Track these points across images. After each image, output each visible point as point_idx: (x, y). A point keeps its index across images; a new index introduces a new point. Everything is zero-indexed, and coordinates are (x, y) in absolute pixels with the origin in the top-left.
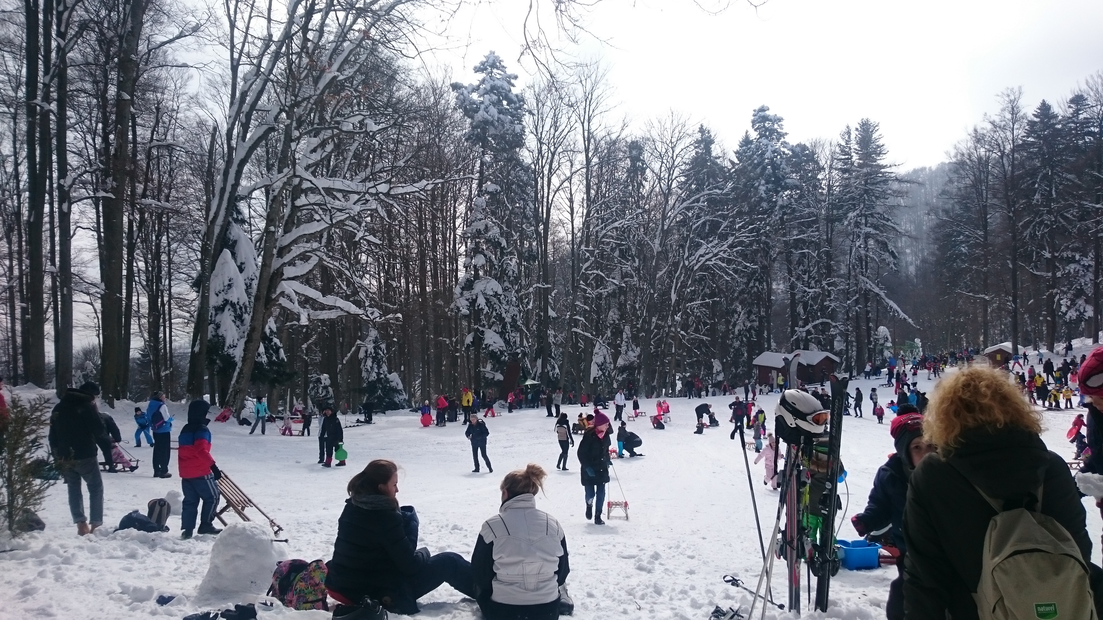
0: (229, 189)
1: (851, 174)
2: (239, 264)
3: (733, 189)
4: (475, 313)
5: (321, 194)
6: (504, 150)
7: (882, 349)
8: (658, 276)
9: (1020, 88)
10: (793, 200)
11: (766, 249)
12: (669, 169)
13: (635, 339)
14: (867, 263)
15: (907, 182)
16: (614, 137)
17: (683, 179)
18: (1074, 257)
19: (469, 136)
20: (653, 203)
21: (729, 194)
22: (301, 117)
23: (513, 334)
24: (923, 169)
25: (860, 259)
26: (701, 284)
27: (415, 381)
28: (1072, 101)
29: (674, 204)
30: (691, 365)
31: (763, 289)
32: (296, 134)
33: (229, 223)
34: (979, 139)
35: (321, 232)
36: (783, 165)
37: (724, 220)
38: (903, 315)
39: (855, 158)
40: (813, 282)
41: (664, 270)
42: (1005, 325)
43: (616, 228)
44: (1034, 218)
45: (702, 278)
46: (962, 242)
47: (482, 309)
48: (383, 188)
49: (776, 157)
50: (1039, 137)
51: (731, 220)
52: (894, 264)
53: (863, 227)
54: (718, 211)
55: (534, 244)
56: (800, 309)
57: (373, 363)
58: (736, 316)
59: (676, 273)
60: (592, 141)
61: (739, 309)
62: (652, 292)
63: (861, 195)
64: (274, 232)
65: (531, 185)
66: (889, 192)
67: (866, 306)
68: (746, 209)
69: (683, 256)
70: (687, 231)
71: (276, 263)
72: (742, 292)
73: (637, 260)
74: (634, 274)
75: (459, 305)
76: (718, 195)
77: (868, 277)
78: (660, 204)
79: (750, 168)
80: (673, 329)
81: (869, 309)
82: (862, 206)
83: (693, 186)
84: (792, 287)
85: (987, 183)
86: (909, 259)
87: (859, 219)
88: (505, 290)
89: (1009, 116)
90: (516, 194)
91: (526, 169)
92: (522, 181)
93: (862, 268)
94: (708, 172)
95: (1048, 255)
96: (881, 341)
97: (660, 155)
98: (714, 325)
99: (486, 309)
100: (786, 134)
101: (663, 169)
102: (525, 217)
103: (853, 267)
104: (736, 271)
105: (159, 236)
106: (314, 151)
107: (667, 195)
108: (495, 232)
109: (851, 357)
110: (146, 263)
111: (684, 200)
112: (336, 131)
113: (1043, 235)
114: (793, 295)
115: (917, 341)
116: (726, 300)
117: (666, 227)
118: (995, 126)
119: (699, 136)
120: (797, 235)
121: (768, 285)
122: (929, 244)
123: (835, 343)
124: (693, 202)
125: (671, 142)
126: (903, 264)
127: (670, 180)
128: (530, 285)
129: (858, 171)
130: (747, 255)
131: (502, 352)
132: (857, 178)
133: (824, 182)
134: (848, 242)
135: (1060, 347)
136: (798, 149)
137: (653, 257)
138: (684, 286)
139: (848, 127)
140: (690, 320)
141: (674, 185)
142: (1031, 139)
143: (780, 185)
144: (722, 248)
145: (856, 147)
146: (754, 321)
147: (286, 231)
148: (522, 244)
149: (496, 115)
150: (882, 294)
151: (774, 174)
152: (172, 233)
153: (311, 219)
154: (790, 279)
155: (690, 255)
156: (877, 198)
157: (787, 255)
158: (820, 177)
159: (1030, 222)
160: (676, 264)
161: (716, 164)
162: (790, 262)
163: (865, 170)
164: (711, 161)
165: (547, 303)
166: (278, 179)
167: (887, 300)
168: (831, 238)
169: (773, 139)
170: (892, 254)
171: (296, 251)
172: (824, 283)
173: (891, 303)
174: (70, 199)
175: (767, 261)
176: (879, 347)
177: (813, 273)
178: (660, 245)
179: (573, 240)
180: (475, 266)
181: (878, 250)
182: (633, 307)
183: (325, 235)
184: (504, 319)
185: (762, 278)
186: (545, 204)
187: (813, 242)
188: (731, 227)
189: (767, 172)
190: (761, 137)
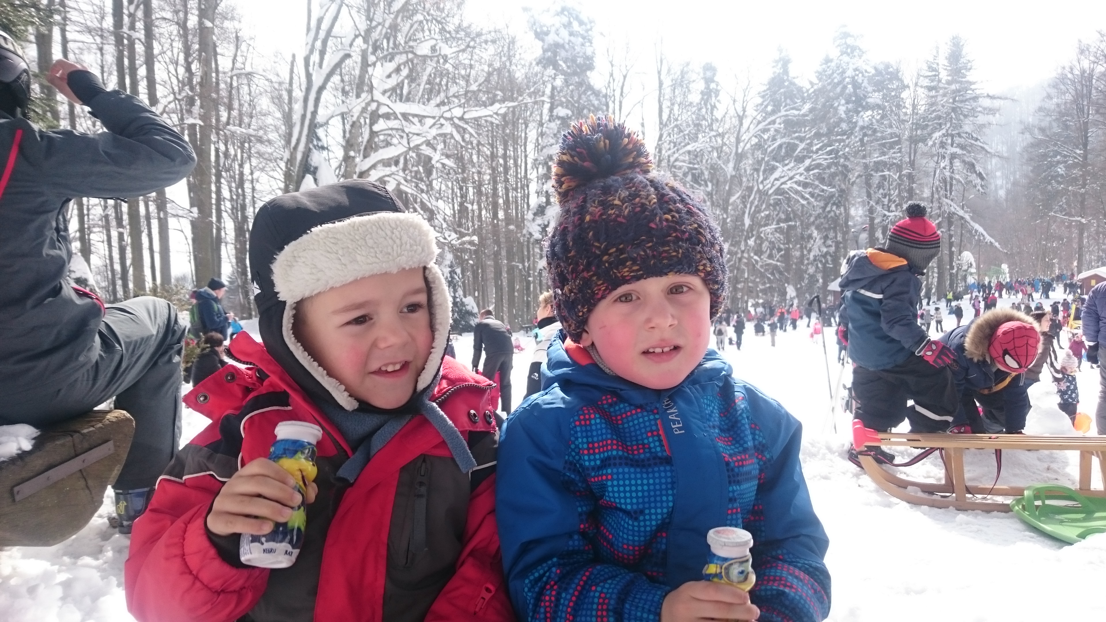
0: (309, 116)
1: (937, 92)
3: (811, 110)
5: (398, 118)
6: (575, 73)
7: (965, 276)
8: (731, 201)
10: (874, 121)
11: (845, 172)
12: (745, 91)
14: (951, 185)
15: (1000, 98)
16: (687, 58)
17: (759, 100)
19: (540, 60)
20: (727, 126)
21: (807, 115)
22: (376, 41)
24: (1019, 87)
25: (945, 181)
26: (775, 209)
29: (749, 127)
30: (764, 291)
31: (840, 214)
32: (372, 59)
33: (310, 150)
34: (1083, 50)
35: (399, 156)
36: (865, 84)
37: (801, 142)
38: (988, 239)
39: (943, 74)
40: (893, 206)
41: (738, 195)
43: (689, 152)
45: (778, 203)
46: (1058, 162)
48: (458, 112)
49: (858, 75)
51: (808, 141)
52: (982, 186)
53: (949, 147)
54: (795, 133)
58: (811, 241)
59: (749, 197)
60: (665, 62)
61: (815, 233)
62: (725, 216)
63: (948, 114)
64: (354, 158)
66: (979, 109)
67: (950, 230)
68: (824, 130)
69: (757, 180)
70: (762, 154)
72: (818, 217)
73: (710, 184)
74: (707, 199)
75: (531, 230)
76: (795, 116)
77: (952, 200)
78: (735, 127)
79: (829, 87)
80: (746, 255)
81: (952, 233)
82: (948, 125)
83: (769, 108)
84: (871, 211)
85: (1090, 97)
86: (999, 182)
87: (944, 139)
91: (597, 94)
92: (593, 105)
93: (946, 190)
94: (785, 92)
96: (965, 267)
97: (735, 75)
98: (787, 250)
100: (869, 51)
101: (738, 90)
103: (937, 189)
104: (812, 195)
105: (241, 166)
106: (389, 76)
107: (741, 118)
109: (932, 283)
110: (230, 191)
111: (759, 122)
112: (410, 56)
114: (872, 219)
115: (1004, 266)
116: (802, 224)
117: (740, 151)
119: (776, 56)
120: (877, 157)
121: (845, 209)
122: (1022, 165)
124: (769, 124)
126: (993, 187)
127: (745, 101)
129: (945, 88)
130: (824, 178)
132: (944, 95)
133: (908, 101)
134: (932, 164)
136: (882, 67)
137: (725, 182)
138: (758, 211)
139: (936, 41)
140: (764, 245)
141: (748, 108)
143: (861, 105)
144: (799, 171)
145: (945, 62)
146: (830, 246)
147: (365, 157)
149: (567, 38)
150: (967, 217)
151: (855, 94)
152: (254, 161)
153: (388, 144)
154: (869, 203)
155: (765, 179)
156: (966, 116)
157: (866, 178)
160: (750, 189)
161: (794, 84)
162: (868, 185)
163: (953, 87)
164: (788, 81)
166: (356, 105)
167: (972, 223)
168: (914, 160)
169: (855, 56)
170: (980, 175)
171: (375, 175)
173: (977, 226)
175: (845, 184)
176: (961, 273)
177: (894, 197)
178: (734, 168)
180: (547, 192)
181: (965, 171)
183: (402, 161)
185: (839, 202)
187: (894, 164)
188: (808, 149)
189: (847, 91)
190: (842, 55)
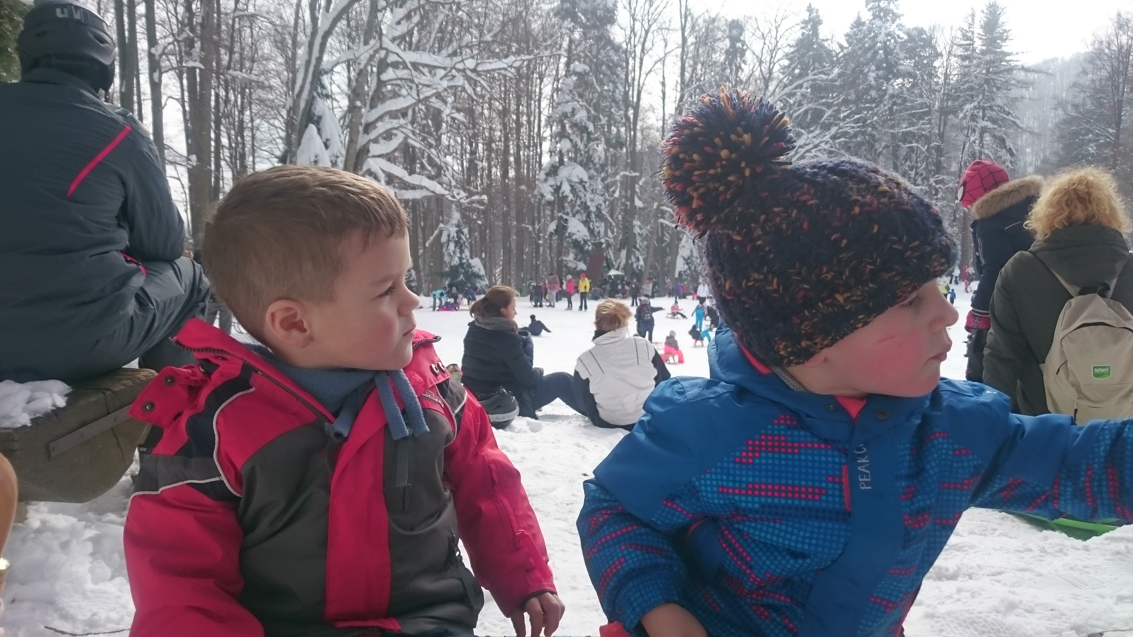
0: (313, 62)
1: (971, 62)
2: (324, 140)
3: (840, 75)
4: (560, 201)
5: (407, 68)
6: (594, 27)
10: (904, 89)
11: (872, 142)
12: (772, 51)
15: (1034, 71)
16: (713, 14)
17: (786, 62)
19: (558, 11)
20: (751, 89)
21: (836, 81)
23: (597, 224)
24: (1054, 60)
27: (496, 269)
29: (774, 91)
32: (382, 3)
33: (314, 98)
34: (1121, 24)
35: (407, 108)
36: (897, 50)
37: (828, 108)
39: (978, 43)
40: (920, 179)
46: (1090, 141)
47: (567, 197)
48: (470, 63)
49: (890, 41)
51: (836, 108)
52: (1011, 162)
53: (980, 120)
54: (822, 98)
55: (623, 130)
57: (455, 247)
60: (689, 18)
63: (981, 85)
64: (360, 108)
65: (621, 66)
66: (1013, 82)
68: (853, 97)
71: (362, 140)
75: (543, 191)
76: (823, 81)
78: (760, 89)
79: (859, 52)
82: (981, 97)
83: (797, 71)
85: (1126, 75)
86: (1029, 159)
87: (976, 111)
88: (591, 178)
90: (605, 75)
91: (617, 49)
92: (612, 61)
94: (814, 55)
97: (763, 35)
99: (571, 197)
100: (902, 15)
101: (765, 51)
102: (614, 100)
105: (242, 112)
106: (399, 23)
107: (767, 81)
108: (581, 115)
110: (229, 138)
111: (786, 86)
112: (422, 2)
119: (806, 16)
120: (906, 128)
122: (1053, 142)
124: (796, 88)
125: (775, 21)
126: (1021, 164)
127: (772, 63)
128: (616, 173)
129: (980, 59)
130: (850, 147)
131: (586, 242)
132: (978, 66)
133: (940, 70)
134: (962, 137)
136: (915, 33)
139: (973, 9)
141: (775, 70)
143: (892, 72)
144: (825, 139)
145: (980, 31)
147: (372, 107)
148: (609, 128)
151: (886, 60)
152: (255, 108)
153: (396, 95)
156: (998, 89)
157: (894, 149)
161: (823, 47)
162: (895, 156)
163: (988, 57)
164: (818, 43)
165: (634, 192)
166: (364, 52)
168: (943, 132)
169: (888, 20)
170: (1010, 151)
171: (382, 127)
172: (932, 180)
174: (160, 68)
175: (871, 155)
177: (921, 170)
179: (663, 127)
180: (560, 151)
181: (995, 146)
183: (410, 113)
184: (588, 207)
186: (636, 88)
187: (923, 135)
188: (835, 116)
189: (878, 57)
190: (874, 18)
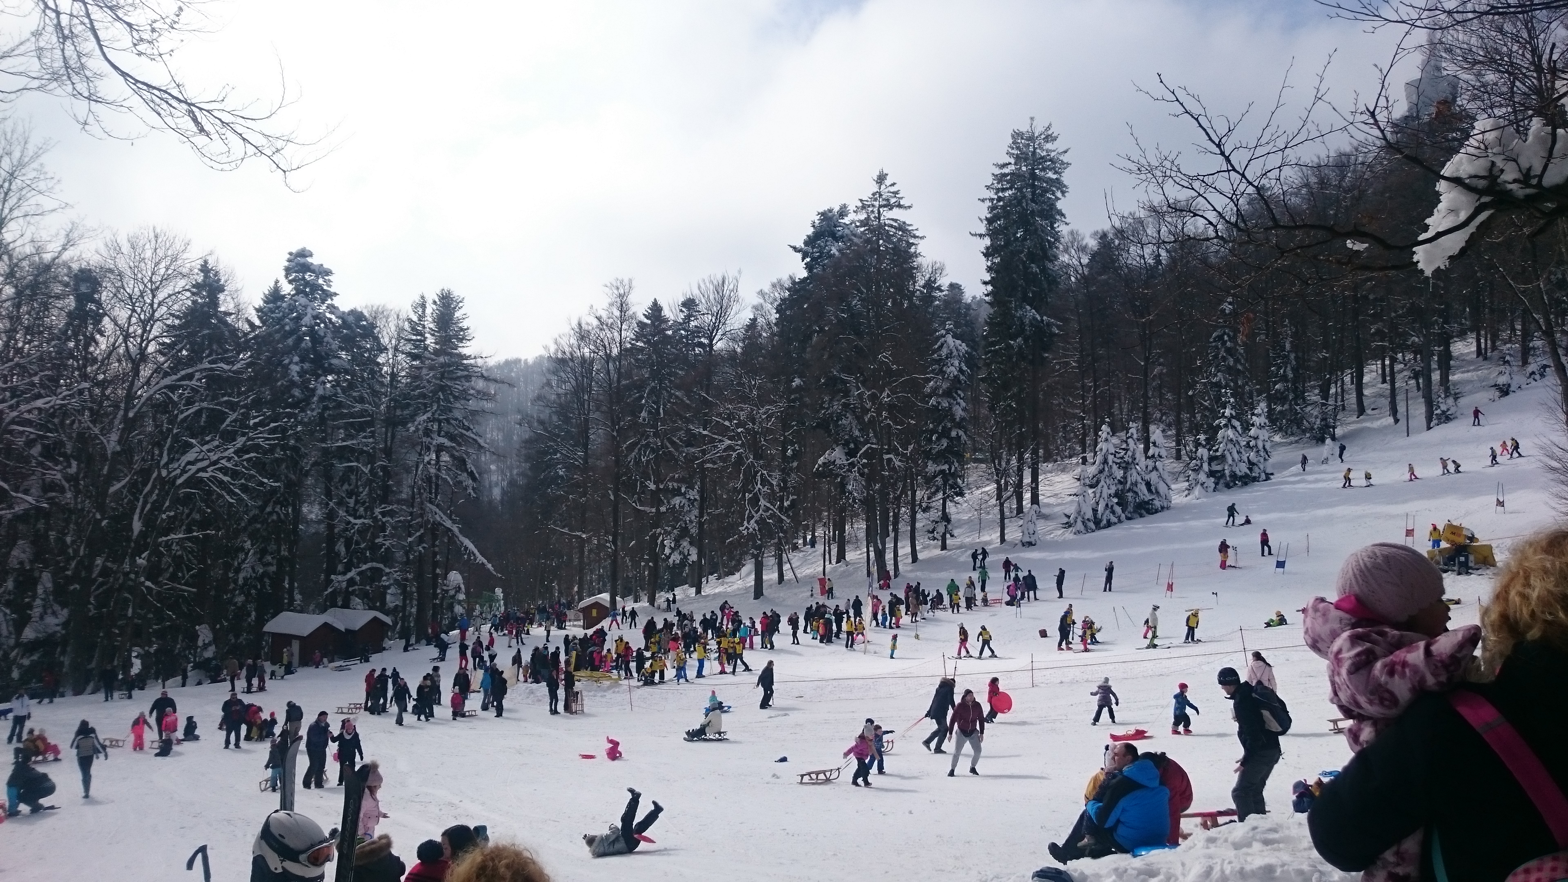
1: (422, 362)
3: (249, 364)
7: (452, 604)
8: (112, 490)
9: (630, 281)
10: (339, 389)
11: (295, 458)
12: (145, 323)
13: (60, 594)
14: (437, 485)
15: (495, 379)
16: (47, 257)
17: (167, 340)
18: (680, 488)
20: (111, 372)
21: (243, 372)
24: (517, 361)
25: (429, 480)
26: (186, 507)
28: (684, 304)
29: (149, 379)
30: (160, 635)
31: (287, 515)
34: (583, 335)
36: (328, 338)
37: (231, 410)
38: (481, 559)
39: (430, 340)
40: (362, 509)
41: (123, 483)
42: (604, 568)
43: (39, 409)
44: (640, 440)
45: (191, 499)
46: (558, 462)
49: (319, 325)
50: (648, 342)
51: (242, 411)
52: (474, 489)
53: (435, 436)
54: (223, 395)
56: (341, 548)
58: (242, 556)
59: (145, 485)
61: (248, 545)
62: (98, 516)
63: (435, 393)
66: (472, 392)
67: (434, 545)
68: (267, 395)
69: (159, 462)
70: (169, 422)
72: (254, 520)
73: (74, 464)
74: (67, 485)
76: (225, 371)
77: (438, 506)
78: (125, 375)
79: (277, 336)
80: (132, 576)
81: (437, 549)
82: (435, 408)
83: (184, 352)
84: (331, 515)
85: (590, 391)
86: (494, 478)
87: (430, 424)
89: (617, 313)
93: (431, 493)
94: (211, 333)
95: (652, 487)
96: (452, 593)
97: (130, 298)
98: (204, 570)
100: (336, 294)
101: (134, 321)
103: (419, 489)
104: (245, 488)
107: (137, 362)
109: (410, 616)
111: (166, 374)
113: (648, 461)
114: (331, 527)
115: (499, 592)
116: (227, 533)
117: (132, 413)
118: (602, 323)
119: (200, 278)
120: (343, 440)
121: (294, 509)
122: (520, 461)
123: (388, 597)
124: (183, 378)
125: (151, 281)
126: (486, 486)
127: (145, 339)
129: (433, 360)
130: (264, 464)
132: (431, 368)
133: (385, 369)
134: (414, 455)
135: (662, 598)
136: (351, 319)
137: (104, 459)
139: (423, 297)
140: (163, 563)
141: (151, 348)
142: (640, 344)
143: (322, 367)
144: (226, 454)
145: (432, 326)
146: (269, 564)
150: (455, 529)
151: (314, 348)
154: (327, 504)
155: (171, 461)
156: (456, 398)
157: (325, 469)
158: (381, 360)
159: (634, 445)
160: (145, 474)
161: (226, 323)
162: (329, 478)
163: (441, 359)
164: (217, 318)
167: (462, 538)
168: (391, 448)
169: (316, 298)
170: (471, 475)
172: (377, 511)
173: (467, 542)
175: (295, 474)
176: (447, 601)
177: (363, 496)
178: (119, 442)
181: (453, 468)
182: (61, 540)
185: (286, 500)
187: (365, 452)
188: (242, 423)
189: (303, 345)
190: (297, 294)
